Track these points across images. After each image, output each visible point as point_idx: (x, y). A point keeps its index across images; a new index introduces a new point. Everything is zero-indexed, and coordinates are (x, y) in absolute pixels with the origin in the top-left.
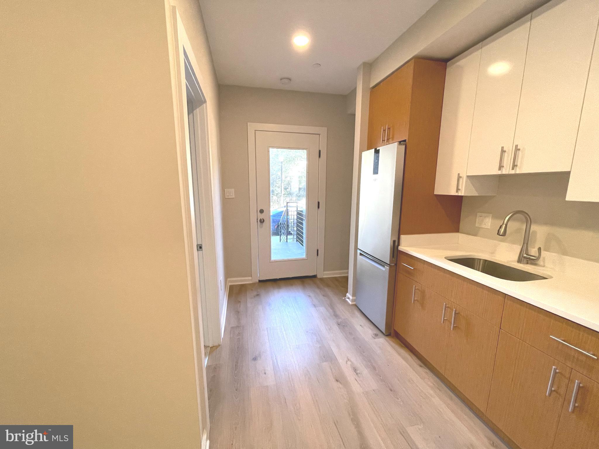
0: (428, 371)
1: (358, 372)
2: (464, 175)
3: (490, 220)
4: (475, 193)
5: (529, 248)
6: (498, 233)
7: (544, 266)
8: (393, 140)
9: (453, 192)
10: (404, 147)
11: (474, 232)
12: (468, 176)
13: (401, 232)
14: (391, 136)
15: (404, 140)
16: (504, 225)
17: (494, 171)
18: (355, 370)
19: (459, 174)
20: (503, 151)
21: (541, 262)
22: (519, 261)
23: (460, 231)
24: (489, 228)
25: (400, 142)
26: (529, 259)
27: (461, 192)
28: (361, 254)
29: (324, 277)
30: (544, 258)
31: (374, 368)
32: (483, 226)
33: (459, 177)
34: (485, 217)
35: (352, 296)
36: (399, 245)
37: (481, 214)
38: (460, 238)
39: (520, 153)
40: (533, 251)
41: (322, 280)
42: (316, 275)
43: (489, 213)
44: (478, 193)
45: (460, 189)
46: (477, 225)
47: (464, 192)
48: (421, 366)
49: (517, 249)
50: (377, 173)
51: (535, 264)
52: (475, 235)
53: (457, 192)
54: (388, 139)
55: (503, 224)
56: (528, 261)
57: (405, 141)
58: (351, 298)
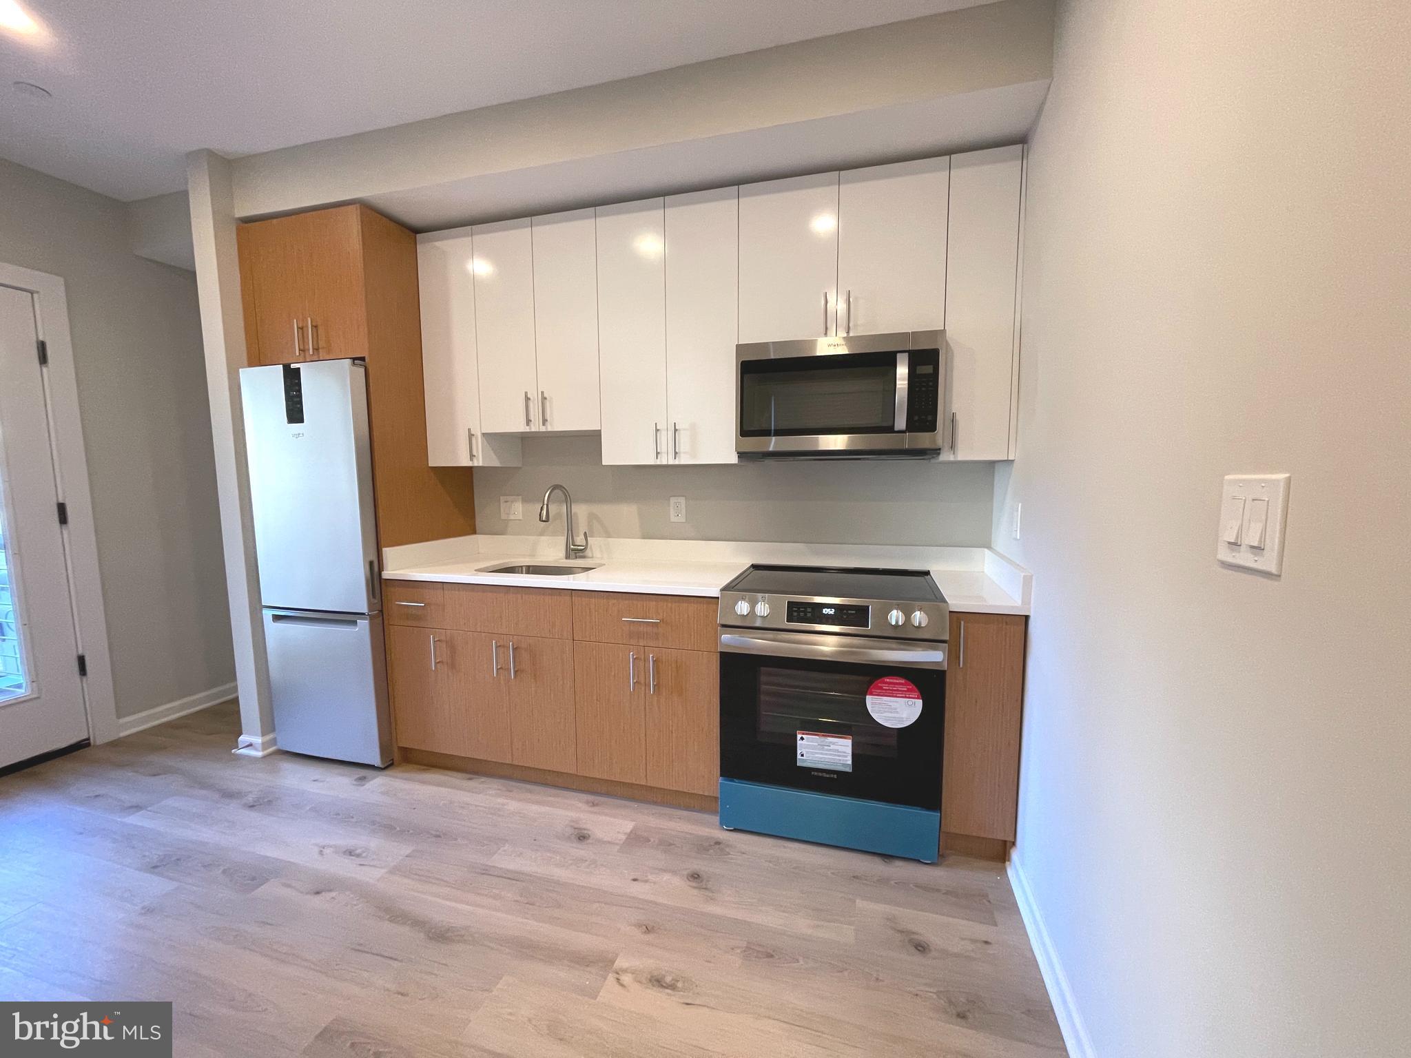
0: (483, 779)
1: (358, 851)
2: (477, 432)
3: (521, 505)
4: (496, 463)
5: (575, 538)
6: (541, 520)
7: (592, 557)
8: (329, 352)
9: (465, 462)
10: (362, 370)
11: (499, 530)
12: (483, 434)
13: (382, 542)
14: (322, 344)
15: (361, 358)
16: (545, 506)
17: (521, 427)
18: (350, 853)
19: (469, 430)
20: (527, 399)
21: (588, 553)
22: (568, 557)
23: (477, 532)
24: (521, 518)
25: (354, 359)
26: (578, 550)
27: (478, 460)
28: (277, 618)
29: (122, 734)
30: (591, 546)
31: (391, 828)
32: (512, 517)
33: (471, 436)
34: (512, 502)
35: (263, 735)
36: (381, 569)
37: (505, 497)
38: (479, 542)
39: (548, 404)
40: (580, 540)
41: (115, 744)
42: (88, 739)
43: (518, 495)
44: (501, 463)
45: (475, 456)
46: (503, 516)
47: (483, 461)
48: (470, 779)
49: (562, 540)
50: (301, 420)
51: (584, 557)
52: (502, 532)
53: (471, 460)
54: (316, 349)
55: (543, 505)
56: (576, 553)
57: (363, 359)
58: (258, 740)
